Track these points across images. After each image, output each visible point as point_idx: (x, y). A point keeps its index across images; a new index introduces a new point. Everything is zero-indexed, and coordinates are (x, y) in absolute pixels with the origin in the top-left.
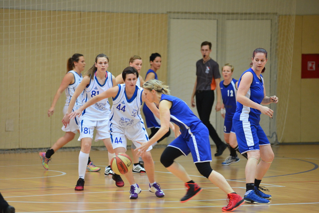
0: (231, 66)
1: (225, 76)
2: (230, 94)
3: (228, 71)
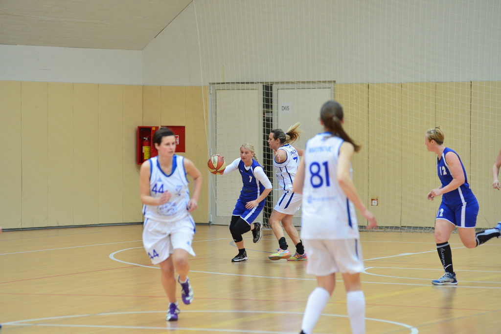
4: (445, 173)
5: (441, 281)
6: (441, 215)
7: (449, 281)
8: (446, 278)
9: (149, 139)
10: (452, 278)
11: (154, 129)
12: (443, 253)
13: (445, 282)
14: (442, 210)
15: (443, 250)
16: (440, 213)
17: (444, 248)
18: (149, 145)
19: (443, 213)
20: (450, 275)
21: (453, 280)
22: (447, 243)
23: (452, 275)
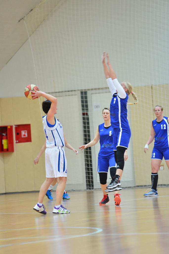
0: (160, 106)
1: (157, 114)
2: (163, 127)
3: (159, 110)
4: (165, 128)
5: (148, 194)
6: (154, 157)
7: (153, 194)
8: (151, 192)
9: (7, 135)
10: (154, 192)
11: (9, 127)
12: (153, 178)
13: (151, 194)
14: (154, 154)
15: (154, 177)
16: (153, 155)
17: (154, 176)
18: (7, 138)
19: (155, 156)
20: (153, 191)
21: (155, 193)
22: (157, 173)
23: (155, 191)
